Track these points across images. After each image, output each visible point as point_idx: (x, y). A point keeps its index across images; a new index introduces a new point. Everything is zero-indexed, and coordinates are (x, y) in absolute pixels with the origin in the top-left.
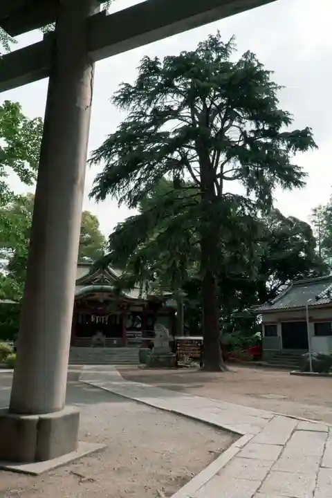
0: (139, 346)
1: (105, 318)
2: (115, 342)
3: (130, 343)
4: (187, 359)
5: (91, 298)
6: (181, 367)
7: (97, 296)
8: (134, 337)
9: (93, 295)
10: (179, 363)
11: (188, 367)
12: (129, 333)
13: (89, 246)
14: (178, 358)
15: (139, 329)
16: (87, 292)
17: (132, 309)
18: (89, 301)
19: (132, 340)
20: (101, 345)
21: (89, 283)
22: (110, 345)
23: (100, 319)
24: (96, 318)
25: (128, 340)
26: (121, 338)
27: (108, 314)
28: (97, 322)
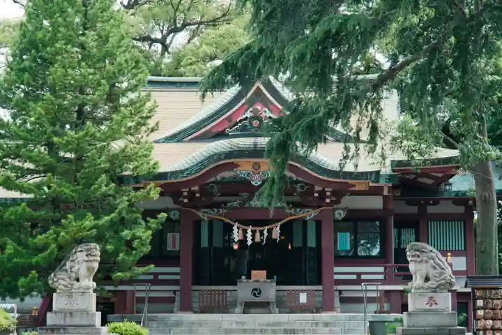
0: (374, 307)
1: (270, 231)
2: (303, 298)
3: (344, 300)
5: (227, 174)
7: (244, 168)
8: (358, 281)
9: (233, 166)
12: (341, 273)
13: (223, 29)
15: (369, 261)
16: (211, 158)
17: (349, 202)
18: (223, 183)
19: (350, 290)
20: (264, 306)
21: (222, 135)
22: (284, 305)
23: (258, 234)
24: (245, 232)
25: (340, 292)
26: (320, 287)
27: (280, 220)
28: (249, 243)
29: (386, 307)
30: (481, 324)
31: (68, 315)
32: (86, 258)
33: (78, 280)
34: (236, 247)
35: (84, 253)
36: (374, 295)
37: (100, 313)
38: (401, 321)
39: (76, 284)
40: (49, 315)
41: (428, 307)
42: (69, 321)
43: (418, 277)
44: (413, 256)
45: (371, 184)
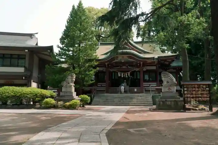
0: (153, 92)
1: (127, 74)
2: (136, 90)
3: (146, 91)
4: (193, 102)
6: (189, 109)
7: (120, 58)
9: (117, 57)
10: (187, 106)
11: (196, 110)
12: (145, 84)
14: (185, 102)
19: (147, 88)
22: (132, 92)
23: (124, 75)
24: (121, 74)
25: (145, 89)
26: (140, 88)
27: (130, 71)
28: (122, 77)
29: (157, 92)
30: (186, 96)
31: (65, 93)
32: (71, 77)
33: (69, 83)
34: (125, 81)
35: (70, 76)
36: (153, 89)
37: (76, 92)
38: (160, 95)
39: (68, 85)
40: (61, 93)
41: (168, 91)
42: (66, 95)
43: (165, 82)
44: (163, 76)
45: (152, 61)
